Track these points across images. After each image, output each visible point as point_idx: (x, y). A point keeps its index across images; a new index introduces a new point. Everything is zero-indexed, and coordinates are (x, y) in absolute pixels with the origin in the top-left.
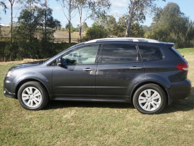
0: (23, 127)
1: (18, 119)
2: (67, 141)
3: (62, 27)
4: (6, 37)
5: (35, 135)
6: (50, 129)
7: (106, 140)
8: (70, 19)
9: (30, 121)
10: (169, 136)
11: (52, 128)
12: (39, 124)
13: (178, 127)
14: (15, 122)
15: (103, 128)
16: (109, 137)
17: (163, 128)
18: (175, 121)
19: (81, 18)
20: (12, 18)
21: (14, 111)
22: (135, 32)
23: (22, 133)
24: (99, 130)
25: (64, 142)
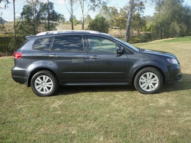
0: (12, 116)
1: (9, 109)
2: (50, 127)
3: (66, 21)
4: (10, 32)
5: (22, 123)
6: (37, 117)
7: (87, 126)
8: (72, 12)
9: (20, 110)
10: (148, 120)
11: (39, 116)
12: (28, 114)
13: (158, 112)
14: (6, 112)
15: (86, 115)
16: (90, 123)
17: (143, 113)
18: (156, 107)
19: (83, 10)
20: (15, 13)
21: (7, 102)
22: (136, 22)
23: (10, 122)
24: (82, 117)
25: (47, 128)
